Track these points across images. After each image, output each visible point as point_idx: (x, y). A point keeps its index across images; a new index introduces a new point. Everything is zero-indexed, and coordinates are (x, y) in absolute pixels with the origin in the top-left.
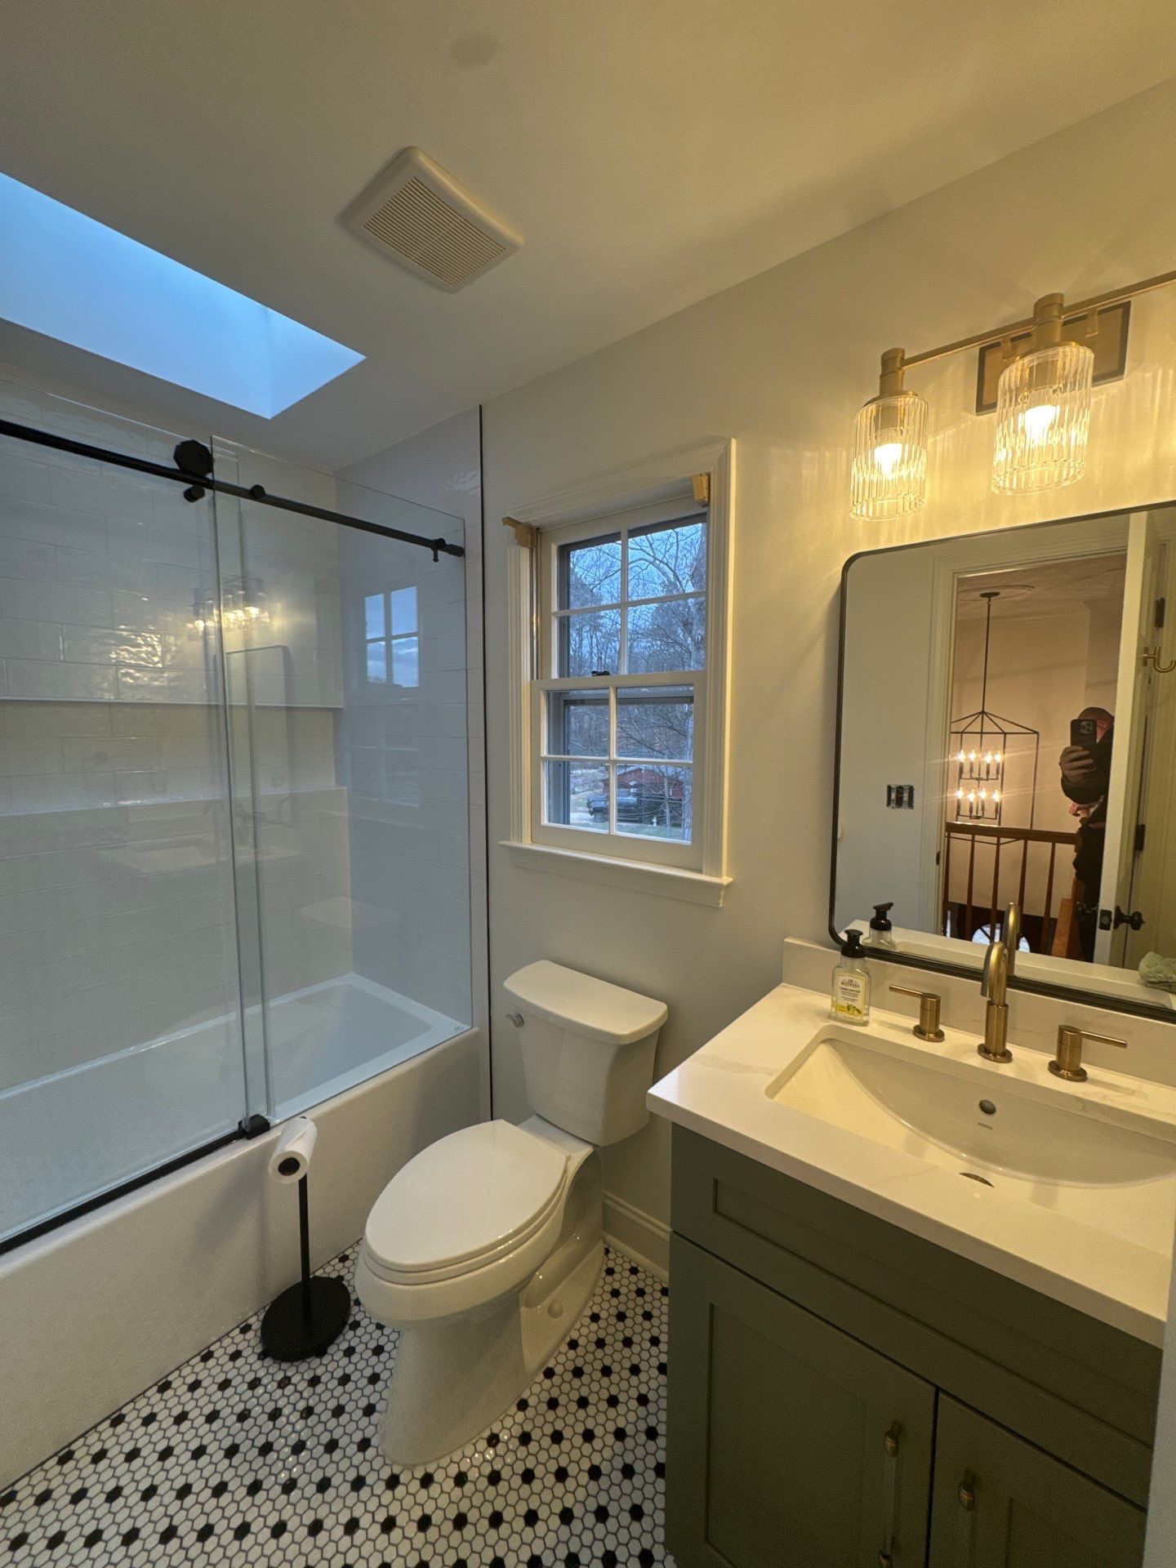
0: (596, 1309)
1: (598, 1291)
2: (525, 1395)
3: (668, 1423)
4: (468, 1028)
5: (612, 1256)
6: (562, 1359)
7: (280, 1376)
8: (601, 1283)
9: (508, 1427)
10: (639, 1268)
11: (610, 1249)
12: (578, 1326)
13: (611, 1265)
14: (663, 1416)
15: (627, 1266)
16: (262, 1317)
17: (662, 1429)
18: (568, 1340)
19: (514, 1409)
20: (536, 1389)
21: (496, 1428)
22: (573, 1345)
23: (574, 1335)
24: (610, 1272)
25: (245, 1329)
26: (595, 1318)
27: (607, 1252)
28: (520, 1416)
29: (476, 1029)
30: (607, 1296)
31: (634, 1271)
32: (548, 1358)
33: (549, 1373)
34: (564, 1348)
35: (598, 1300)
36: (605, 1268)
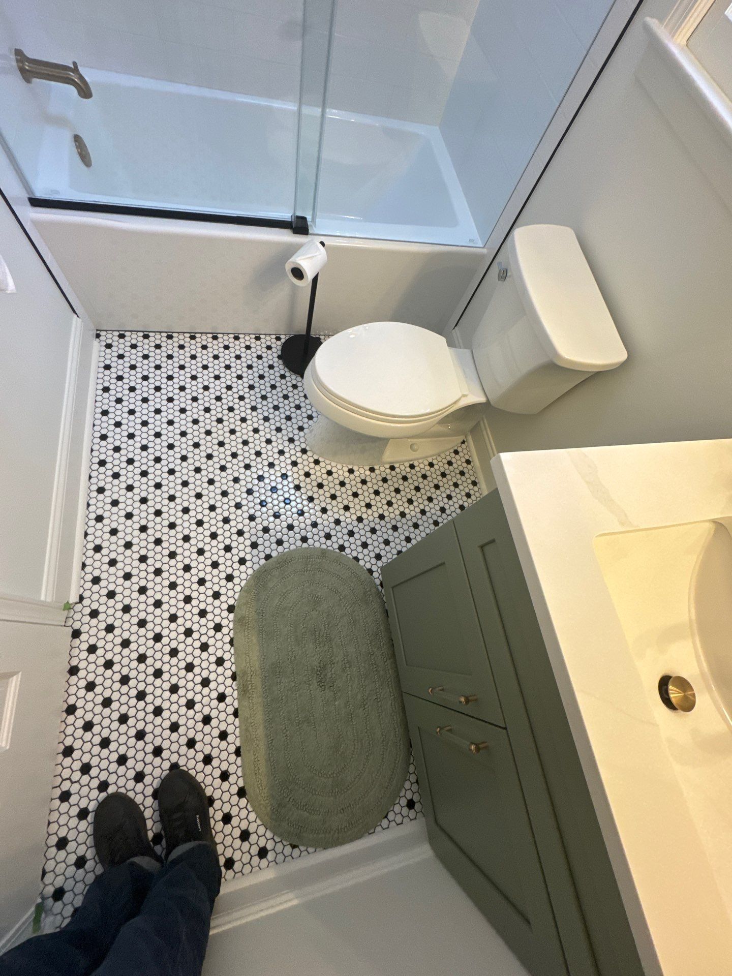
0: (435, 462)
1: (443, 455)
2: (376, 467)
3: (419, 543)
4: (482, 246)
5: (464, 446)
6: (402, 467)
7: (282, 372)
8: (447, 453)
9: (362, 472)
10: (472, 463)
11: (466, 443)
12: (421, 461)
13: (460, 450)
14: (419, 538)
15: (467, 457)
16: (287, 338)
17: (414, 542)
18: (411, 463)
19: (368, 468)
20: (382, 469)
21: (355, 468)
22: (412, 467)
23: (416, 464)
24: (456, 452)
25: (278, 339)
26: (431, 465)
27: (463, 442)
28: (368, 473)
29: (485, 251)
30: (445, 461)
31: (468, 462)
32: (397, 462)
33: (392, 468)
34: (407, 464)
35: (439, 459)
36: (456, 448)
